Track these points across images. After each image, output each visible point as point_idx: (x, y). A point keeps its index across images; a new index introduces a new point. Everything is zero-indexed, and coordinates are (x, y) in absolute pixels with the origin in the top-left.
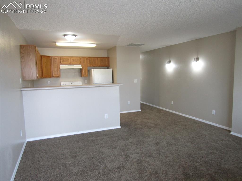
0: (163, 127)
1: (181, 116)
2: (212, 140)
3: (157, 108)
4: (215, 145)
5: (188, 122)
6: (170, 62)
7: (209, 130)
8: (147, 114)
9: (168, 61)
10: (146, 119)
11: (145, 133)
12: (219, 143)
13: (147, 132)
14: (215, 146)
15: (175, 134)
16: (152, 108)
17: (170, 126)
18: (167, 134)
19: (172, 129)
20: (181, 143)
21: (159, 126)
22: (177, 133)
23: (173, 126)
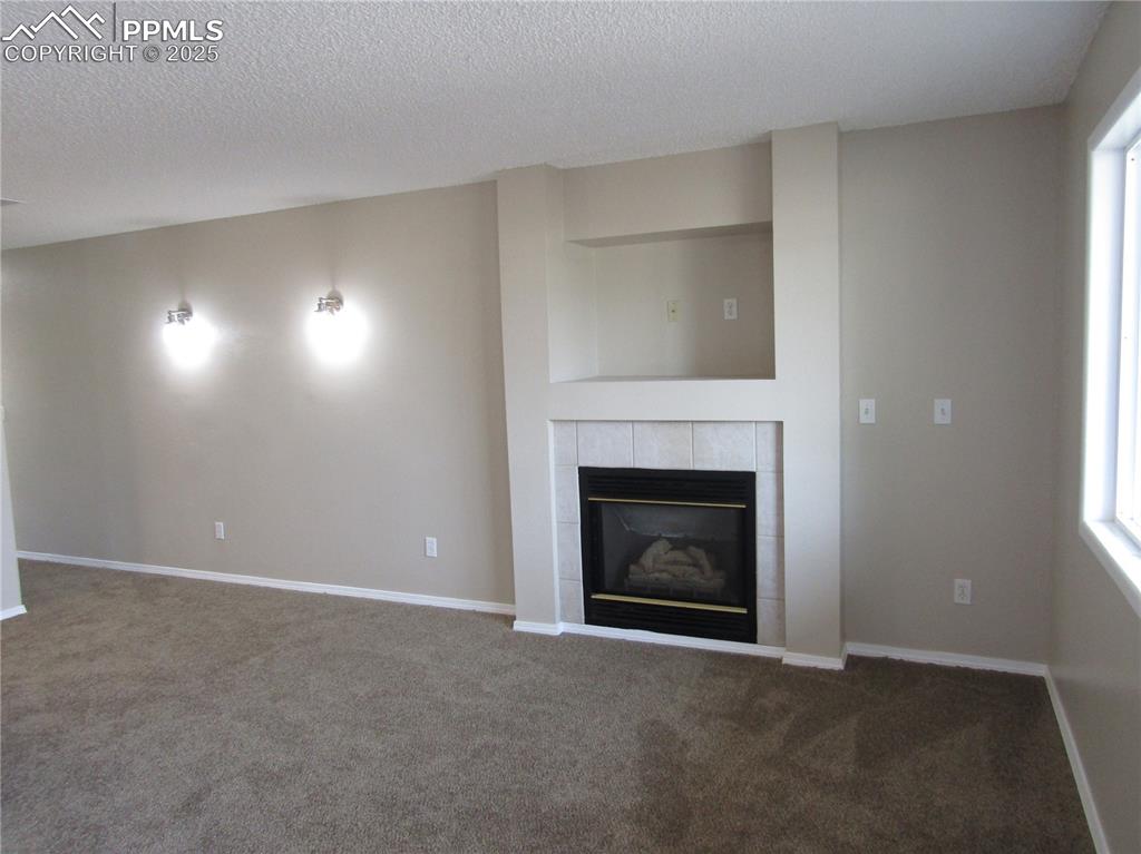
0: (201, 682)
1: (279, 591)
2: (458, 684)
3: (130, 573)
4: (477, 707)
5: (320, 618)
6: (186, 312)
7: (426, 634)
8: (75, 627)
9: (174, 307)
10: (76, 656)
11: (94, 756)
12: (488, 690)
13: (107, 744)
14: (480, 710)
15: (277, 705)
16: (100, 582)
17: (235, 663)
18: (233, 718)
19: (256, 678)
20: (327, 748)
21: (173, 681)
22: (284, 696)
23: (252, 661)
